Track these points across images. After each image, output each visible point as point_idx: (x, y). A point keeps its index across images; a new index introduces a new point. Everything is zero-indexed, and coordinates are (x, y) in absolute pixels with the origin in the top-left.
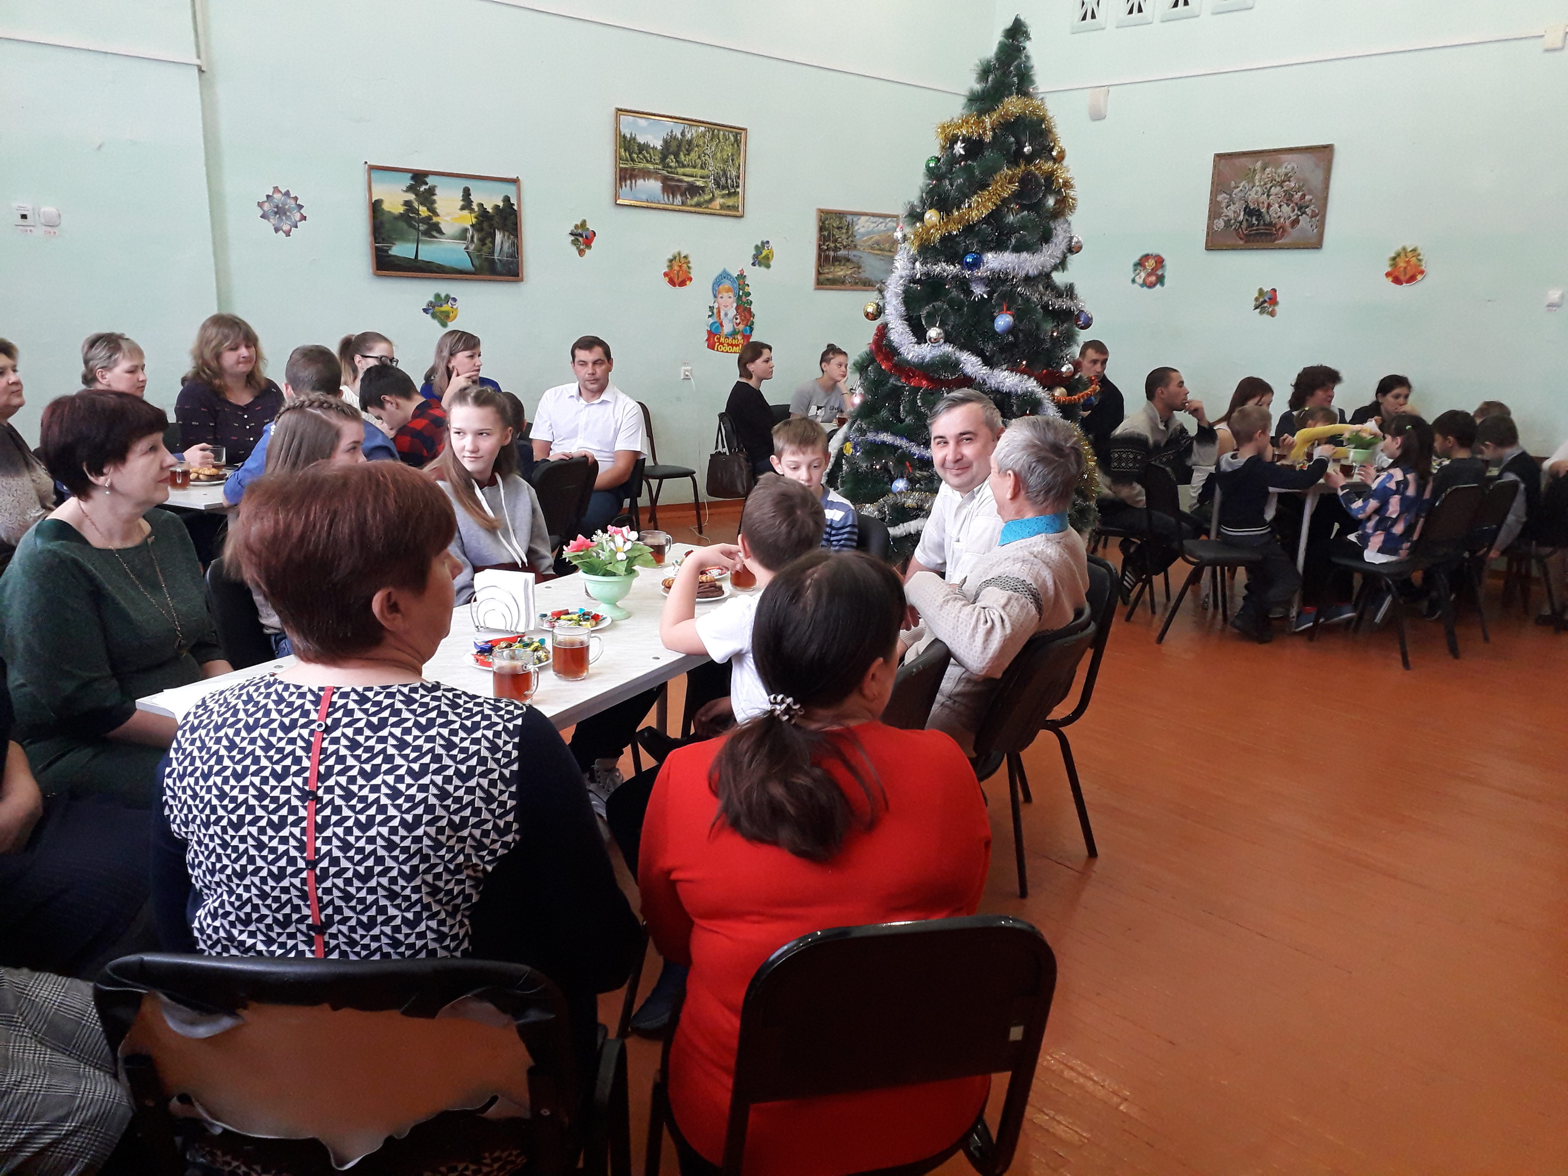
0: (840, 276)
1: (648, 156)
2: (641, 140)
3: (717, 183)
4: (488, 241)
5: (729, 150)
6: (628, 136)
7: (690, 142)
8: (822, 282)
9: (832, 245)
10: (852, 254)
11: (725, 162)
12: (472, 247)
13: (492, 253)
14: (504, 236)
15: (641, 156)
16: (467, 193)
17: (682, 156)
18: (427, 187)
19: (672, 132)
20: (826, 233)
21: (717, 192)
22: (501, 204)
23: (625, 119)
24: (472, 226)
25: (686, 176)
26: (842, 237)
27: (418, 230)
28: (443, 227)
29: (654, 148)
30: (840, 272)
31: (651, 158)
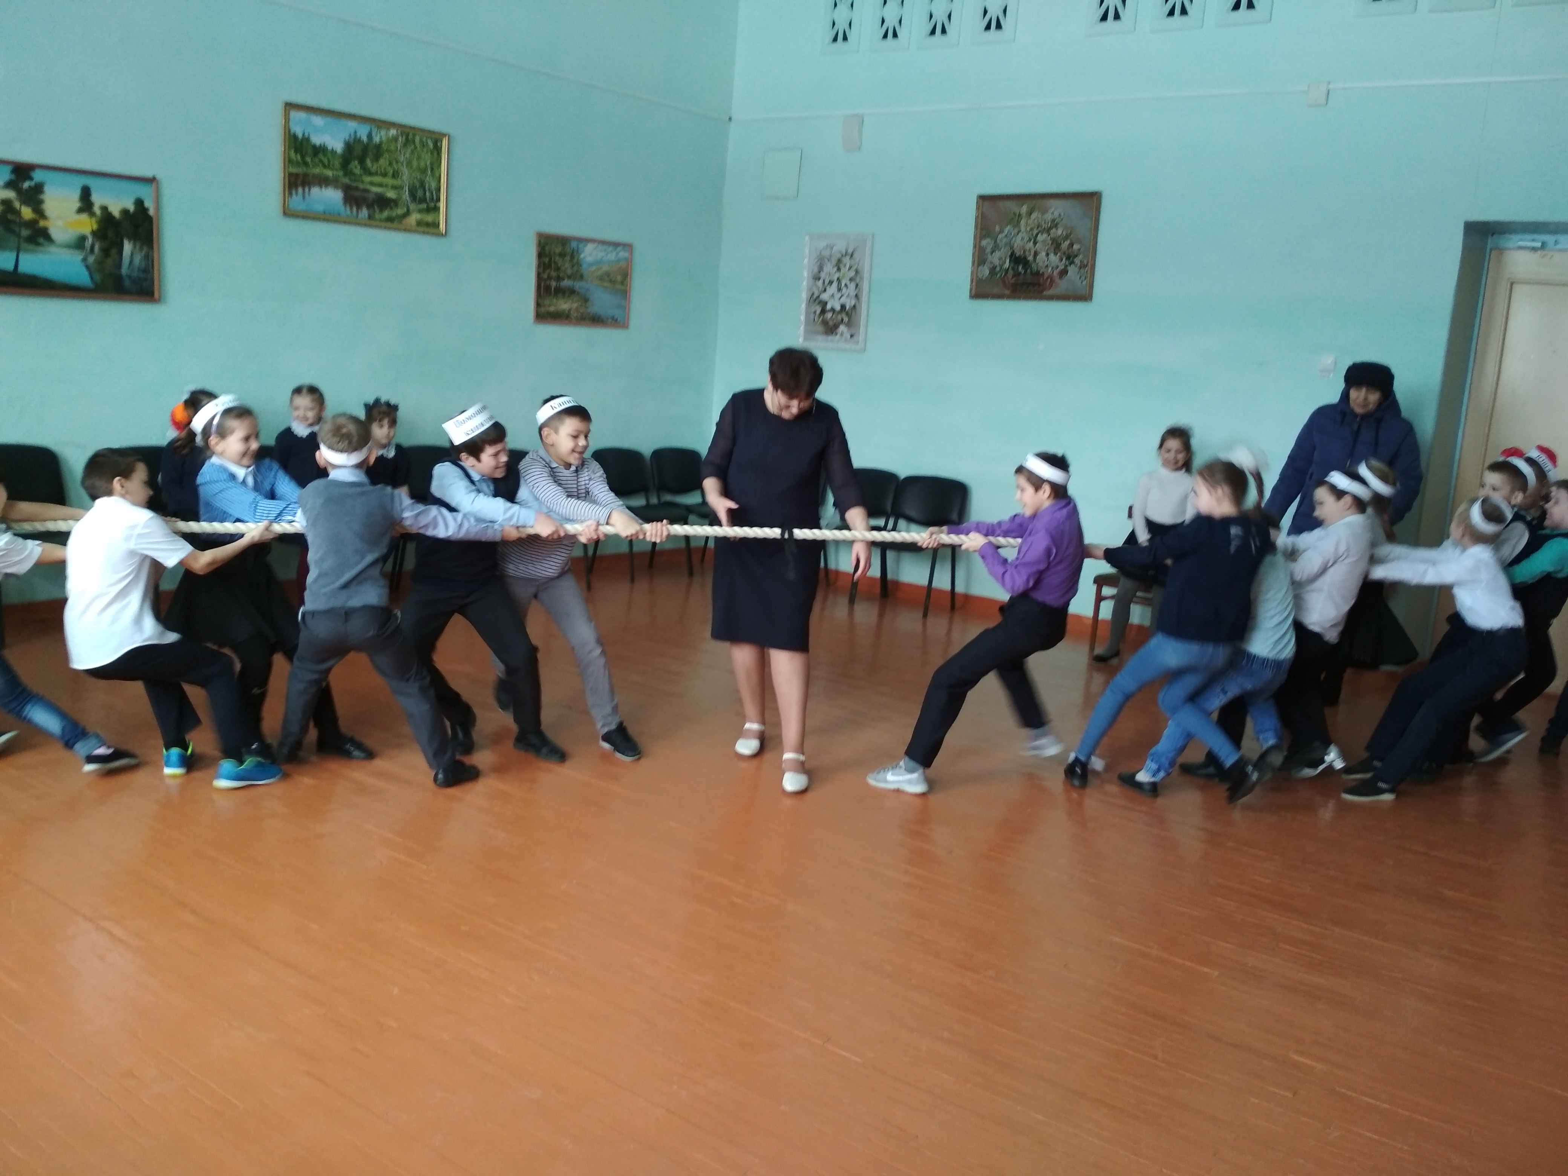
0: (564, 311)
1: (325, 161)
2: (317, 140)
3: (413, 195)
4: (114, 251)
5: (427, 159)
6: (300, 136)
7: (379, 147)
8: (543, 316)
9: (553, 274)
10: (578, 285)
11: (424, 171)
12: (91, 259)
13: (119, 266)
14: (135, 246)
15: (317, 160)
16: (86, 194)
17: (369, 163)
18: (32, 184)
19: (355, 132)
20: (547, 260)
21: (412, 207)
22: (132, 208)
23: (295, 115)
24: (94, 233)
25: (375, 186)
26: (567, 267)
27: (19, 235)
28: (54, 233)
29: (333, 152)
30: (564, 305)
31: (329, 162)
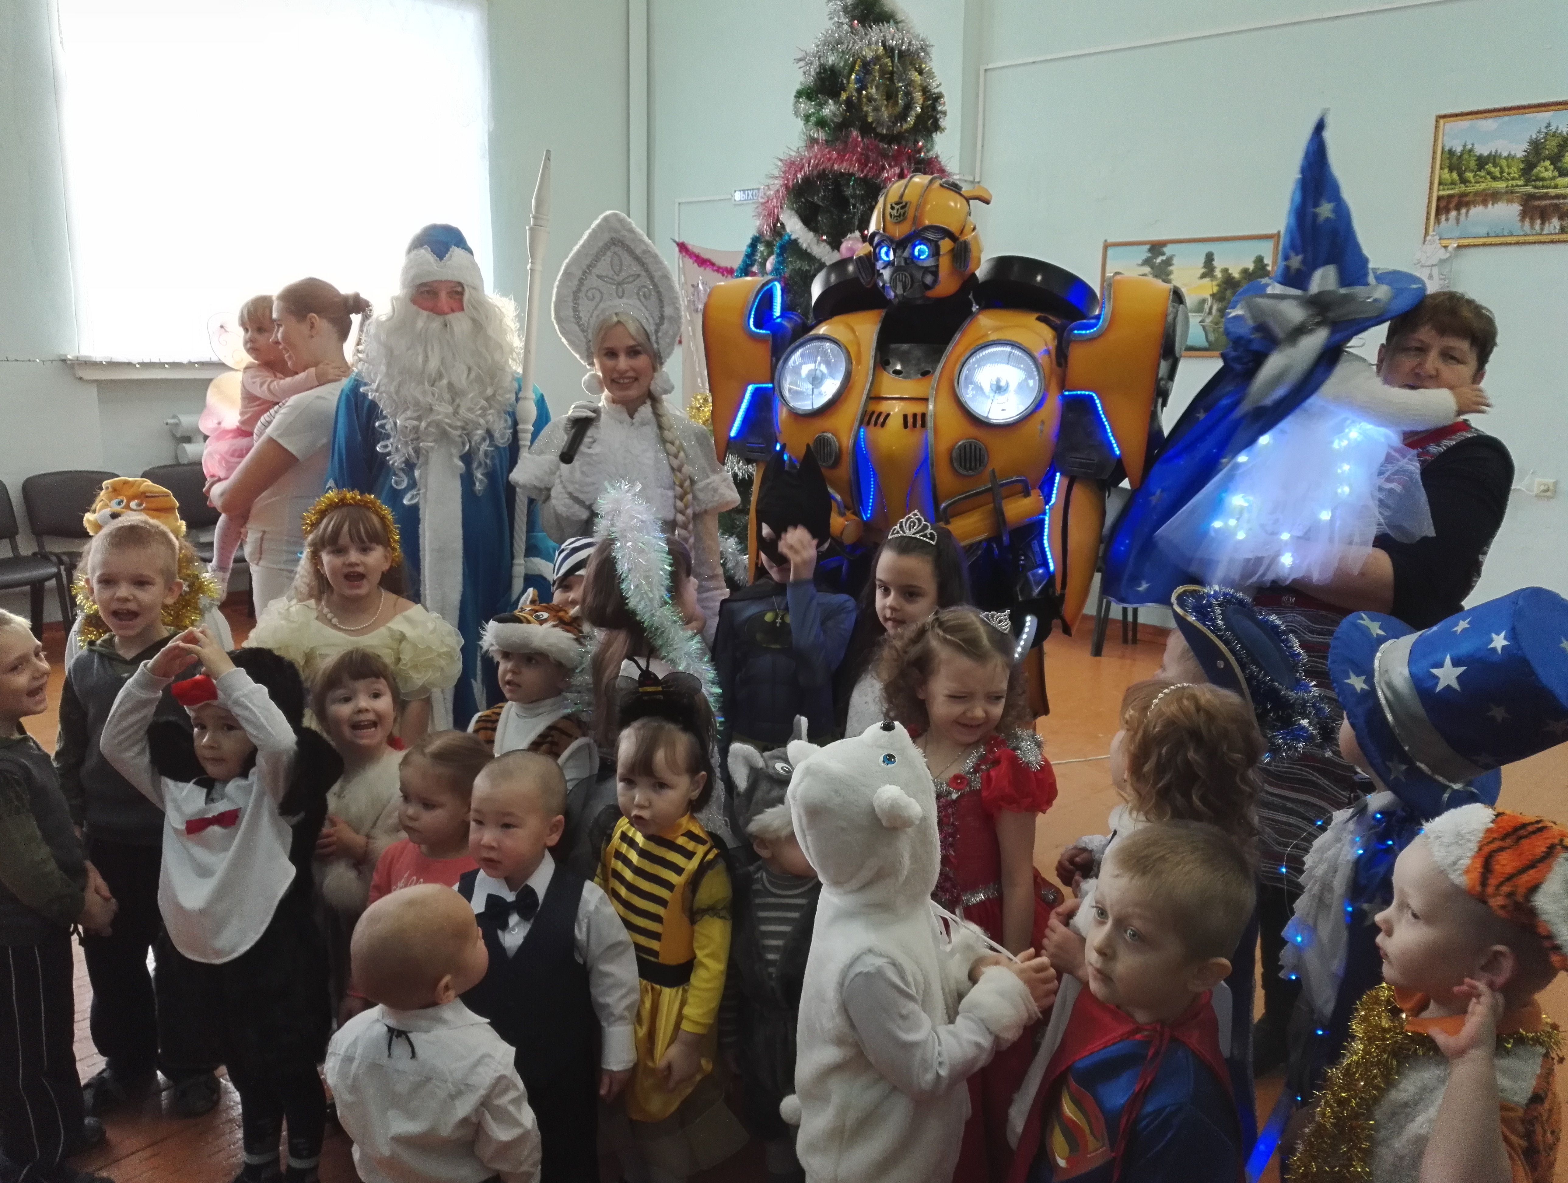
1: (1496, 171)
2: (1483, 150)
6: (1458, 149)
12: (1209, 320)
15: (1482, 173)
16: (1209, 258)
18: (1164, 258)
19: (1550, 126)
22: (1251, 267)
23: (1449, 126)
24: (1213, 295)
29: (1510, 157)
31: (1502, 172)
